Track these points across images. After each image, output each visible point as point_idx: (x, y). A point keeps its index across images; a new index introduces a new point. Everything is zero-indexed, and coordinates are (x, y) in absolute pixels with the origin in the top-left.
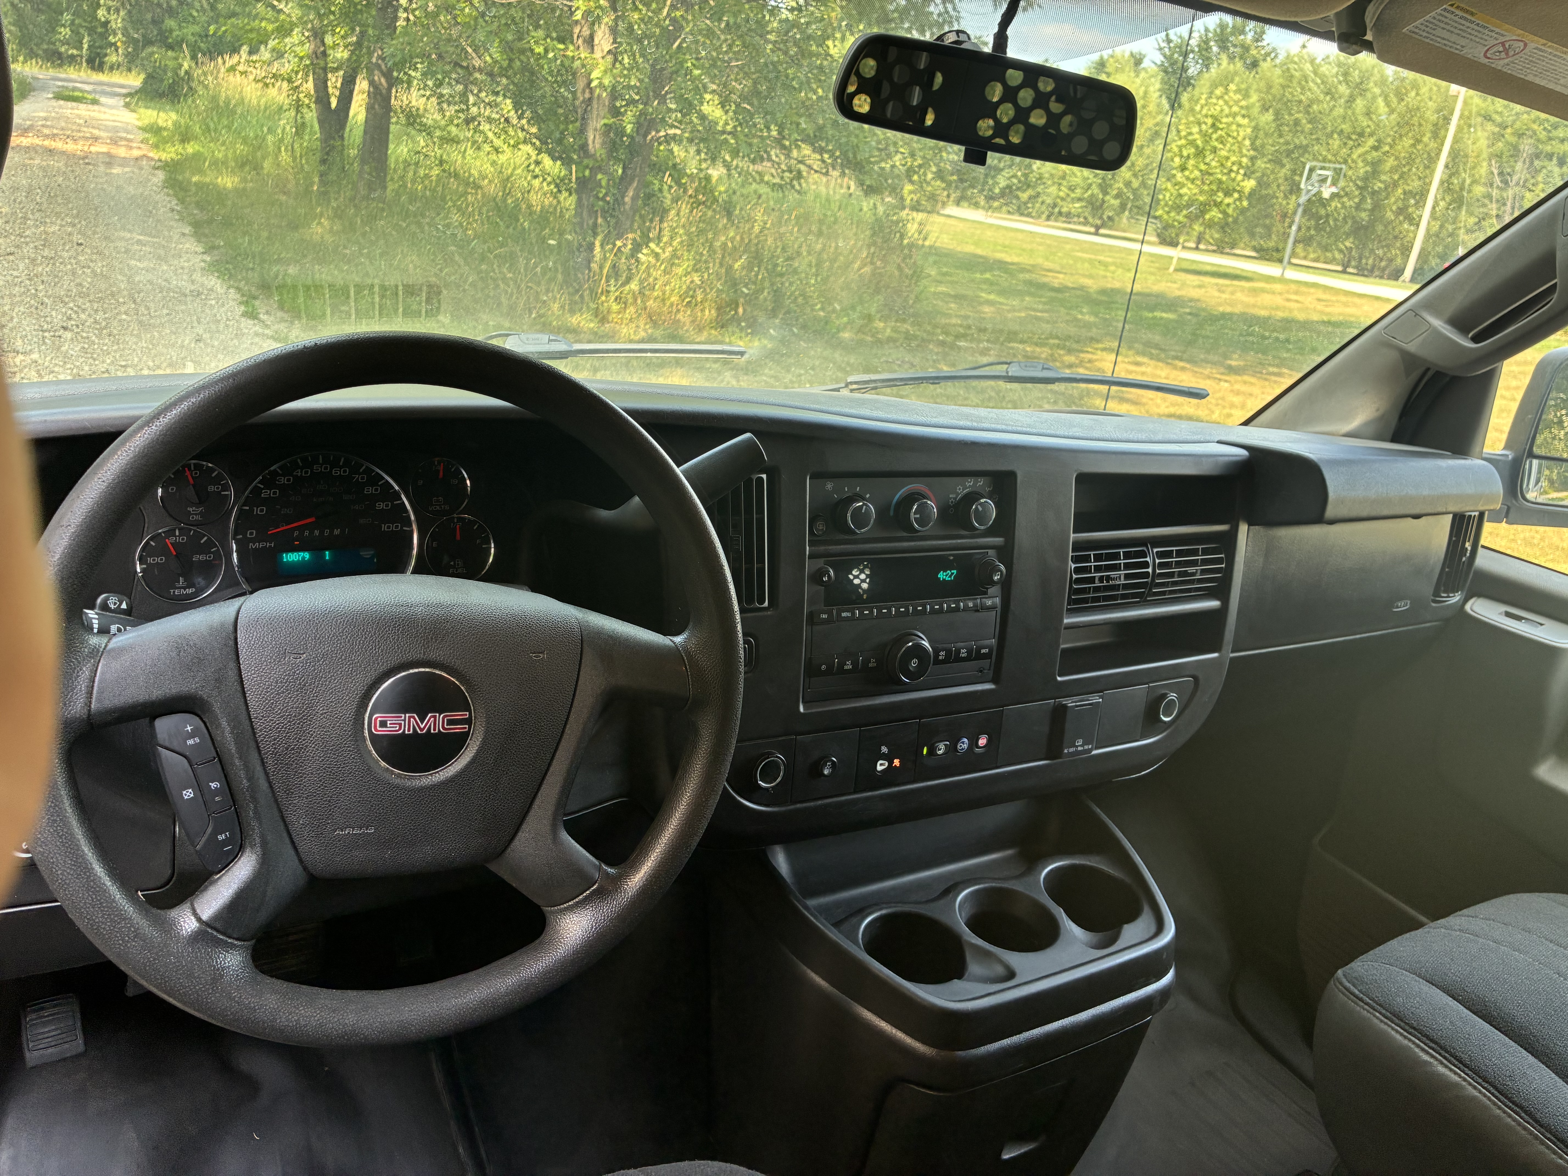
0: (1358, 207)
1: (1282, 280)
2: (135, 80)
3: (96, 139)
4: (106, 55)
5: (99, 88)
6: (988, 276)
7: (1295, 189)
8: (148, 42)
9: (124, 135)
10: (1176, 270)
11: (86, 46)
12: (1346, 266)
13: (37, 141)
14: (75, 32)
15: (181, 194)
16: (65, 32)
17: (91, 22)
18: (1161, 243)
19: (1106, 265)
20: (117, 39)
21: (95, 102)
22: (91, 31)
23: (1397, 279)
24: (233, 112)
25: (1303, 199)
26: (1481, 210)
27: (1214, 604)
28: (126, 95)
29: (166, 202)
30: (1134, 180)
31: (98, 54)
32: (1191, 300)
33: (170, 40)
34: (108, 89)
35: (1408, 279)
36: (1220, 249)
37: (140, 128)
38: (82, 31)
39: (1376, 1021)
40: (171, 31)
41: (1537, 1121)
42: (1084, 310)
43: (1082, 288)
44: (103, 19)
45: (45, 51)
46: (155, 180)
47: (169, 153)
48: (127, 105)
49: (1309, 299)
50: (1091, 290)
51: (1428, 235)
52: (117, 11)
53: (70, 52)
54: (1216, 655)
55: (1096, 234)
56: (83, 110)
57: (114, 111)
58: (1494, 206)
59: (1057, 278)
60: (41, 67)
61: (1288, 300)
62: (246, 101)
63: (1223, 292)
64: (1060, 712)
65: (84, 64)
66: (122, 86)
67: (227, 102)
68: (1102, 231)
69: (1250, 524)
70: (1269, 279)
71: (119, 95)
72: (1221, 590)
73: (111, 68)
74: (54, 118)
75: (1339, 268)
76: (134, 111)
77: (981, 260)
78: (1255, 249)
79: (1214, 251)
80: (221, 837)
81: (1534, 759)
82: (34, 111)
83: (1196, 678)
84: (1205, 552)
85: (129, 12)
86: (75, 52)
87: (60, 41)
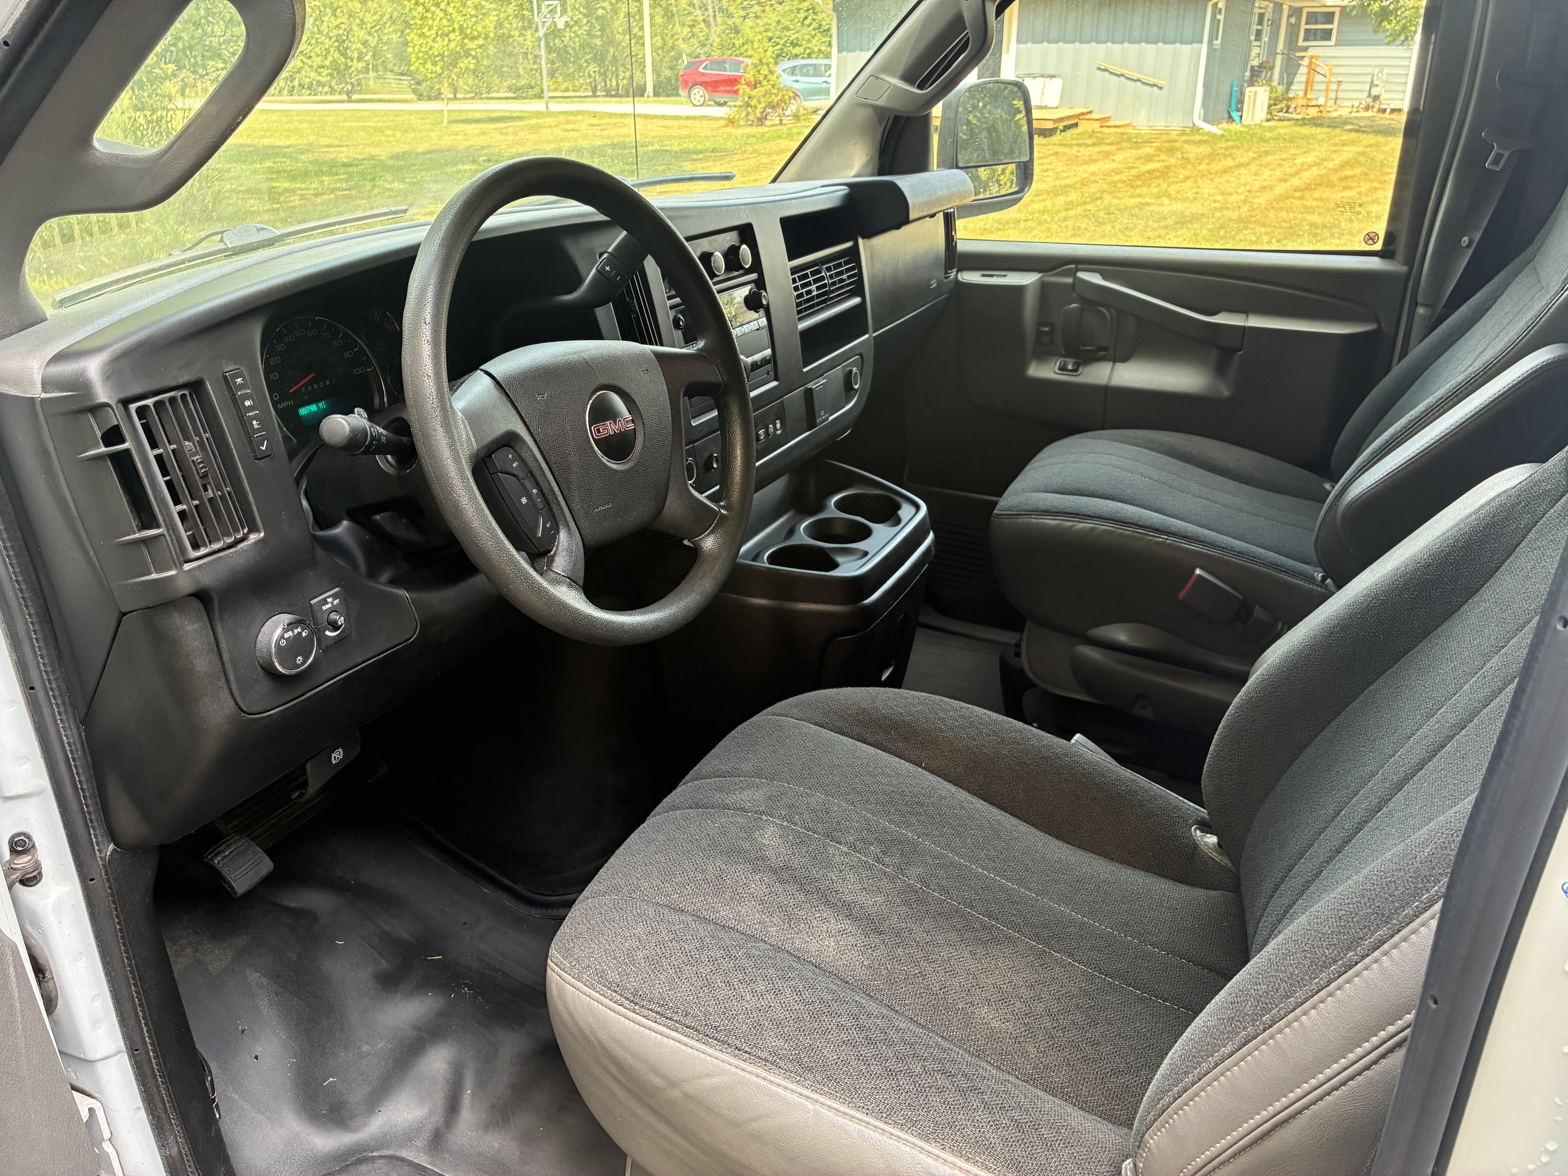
0: (589, 33)
1: (549, 114)
6: (268, 164)
7: (529, 24)
10: (449, 122)
12: (595, 90)
18: (419, 99)
19: (381, 131)
23: (642, 95)
25: (541, 33)
26: (690, 18)
27: (857, 300)
30: (370, 38)
32: (483, 148)
35: (651, 94)
36: (477, 95)
39: (1034, 521)
41: (1140, 526)
42: (390, 179)
43: (372, 158)
49: (584, 126)
50: (383, 158)
51: (654, 49)
54: (867, 336)
55: (350, 101)
58: (699, 12)
59: (341, 152)
61: (566, 130)
63: (506, 134)
64: (809, 392)
68: (355, 97)
69: (863, 238)
70: (538, 115)
72: (858, 290)
75: (591, 94)
77: (251, 149)
78: (510, 89)
79: (473, 98)
80: (548, 525)
81: (1024, 366)
83: (860, 354)
84: (846, 263)
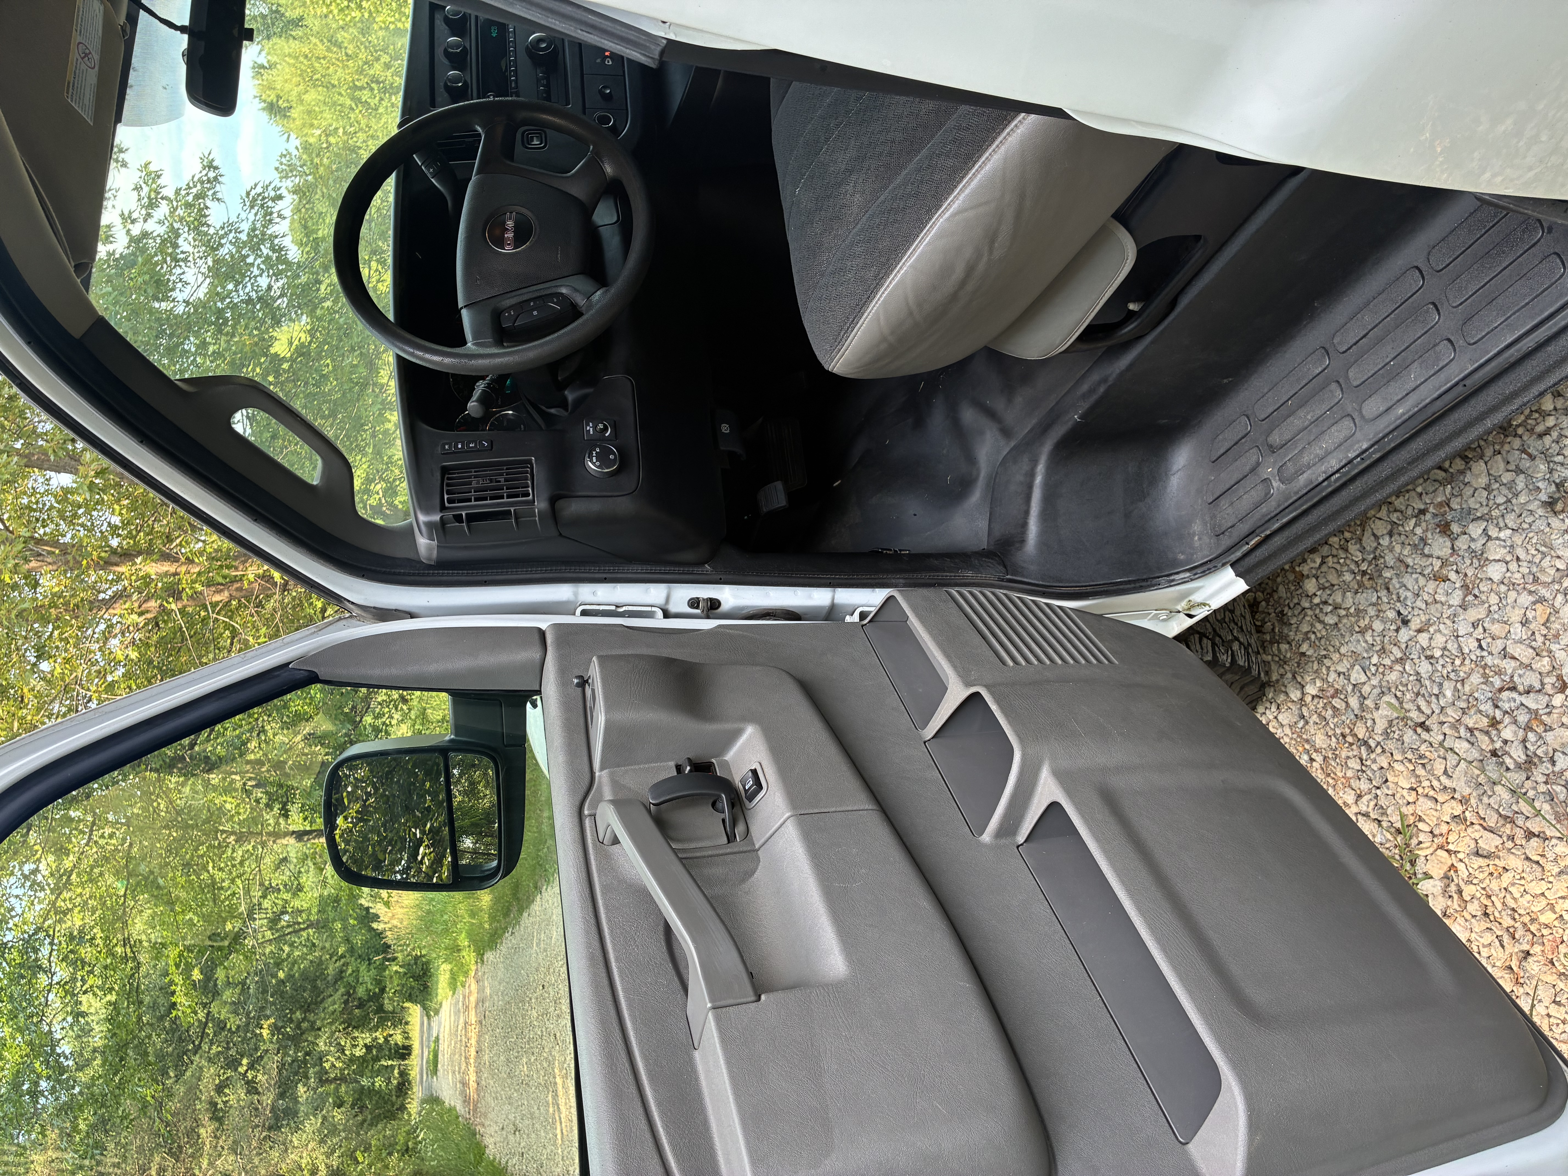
2: (415, 1012)
3: (466, 1023)
4: (396, 1044)
5: (425, 1043)
8: (380, 1009)
9: (461, 1003)
11: (390, 1063)
13: (472, 1069)
14: (378, 1073)
15: (500, 932)
16: (379, 1082)
17: (367, 1061)
20: (380, 1036)
21: (437, 1039)
22: (377, 1059)
24: (429, 912)
28: (429, 1017)
29: (509, 942)
31: (396, 1052)
33: (377, 990)
34: (425, 1035)
37: (454, 993)
38: (376, 1067)
40: (368, 990)
44: (364, 1050)
45: (397, 1097)
46: (491, 958)
47: (469, 956)
48: (437, 1012)
52: (354, 1038)
53: (397, 1075)
56: (444, 1047)
57: (443, 1020)
60: (412, 1099)
62: (417, 902)
65: (406, 1062)
66: (422, 1024)
67: (421, 918)
71: (429, 1024)
73: (407, 1038)
74: (452, 1066)
76: (441, 1004)
82: (449, 1085)
85: (354, 1027)
86: (396, 1071)
87: (387, 1084)
